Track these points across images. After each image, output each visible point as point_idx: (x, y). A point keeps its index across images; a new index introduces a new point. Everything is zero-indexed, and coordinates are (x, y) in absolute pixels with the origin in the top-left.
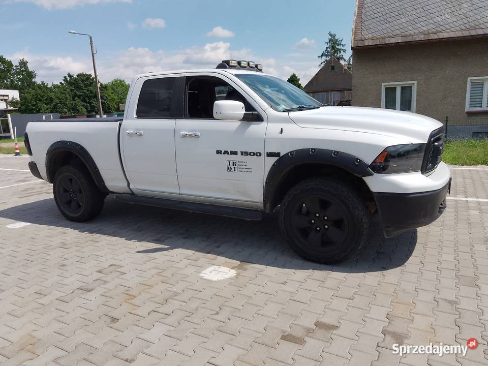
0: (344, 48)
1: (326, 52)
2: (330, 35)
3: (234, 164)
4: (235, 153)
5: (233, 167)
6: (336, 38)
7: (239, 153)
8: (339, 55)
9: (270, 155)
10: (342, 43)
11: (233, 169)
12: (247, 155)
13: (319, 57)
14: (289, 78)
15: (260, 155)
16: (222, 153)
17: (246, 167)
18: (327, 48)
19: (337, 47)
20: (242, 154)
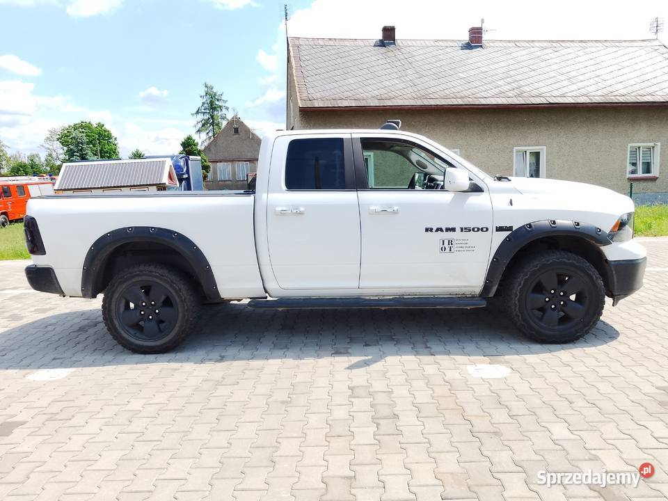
0: (227, 105)
1: (203, 108)
2: (206, 86)
3: (450, 242)
4: (453, 230)
5: (447, 246)
6: (214, 90)
7: (458, 230)
8: (220, 114)
9: (499, 229)
10: (223, 98)
11: (448, 250)
12: (470, 231)
13: (192, 114)
14: (183, 141)
15: (487, 229)
16: (434, 230)
17: (466, 245)
18: (203, 103)
19: (217, 103)
20: (462, 230)
